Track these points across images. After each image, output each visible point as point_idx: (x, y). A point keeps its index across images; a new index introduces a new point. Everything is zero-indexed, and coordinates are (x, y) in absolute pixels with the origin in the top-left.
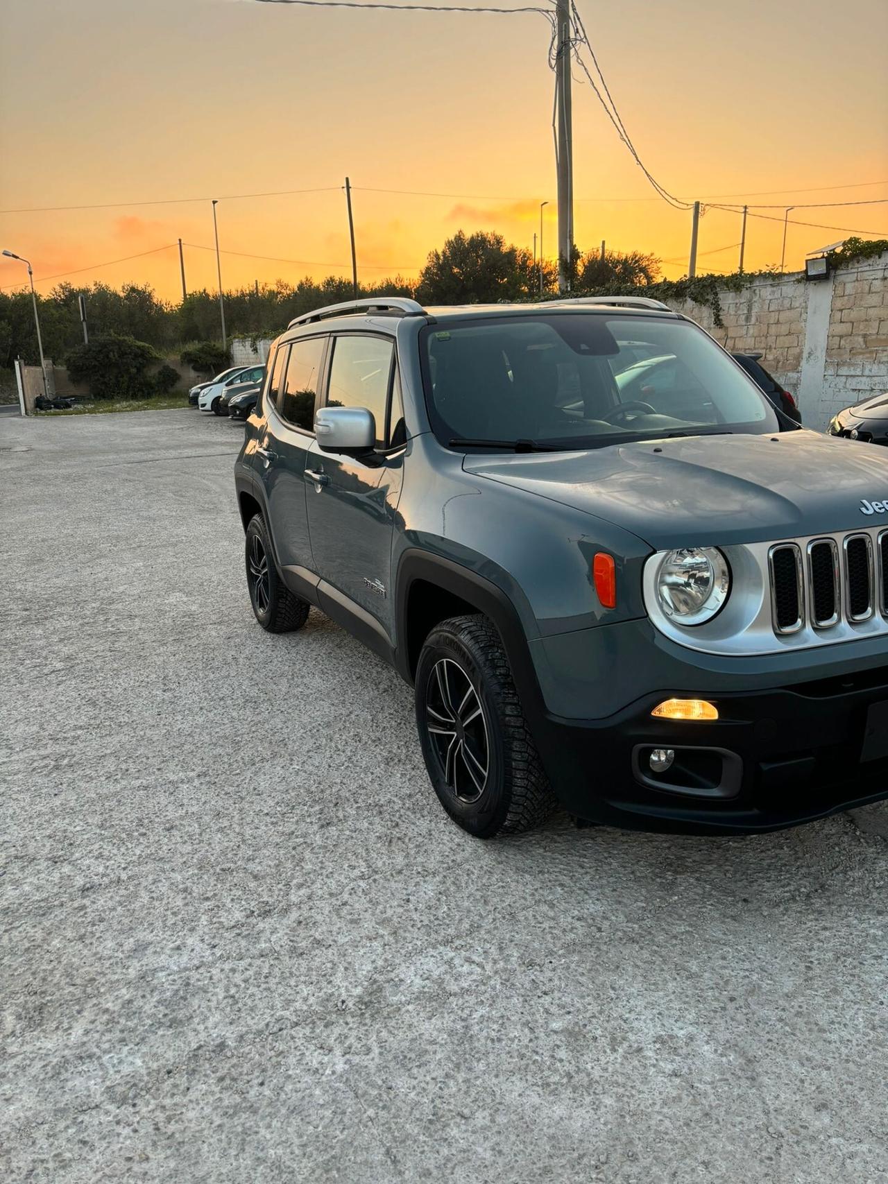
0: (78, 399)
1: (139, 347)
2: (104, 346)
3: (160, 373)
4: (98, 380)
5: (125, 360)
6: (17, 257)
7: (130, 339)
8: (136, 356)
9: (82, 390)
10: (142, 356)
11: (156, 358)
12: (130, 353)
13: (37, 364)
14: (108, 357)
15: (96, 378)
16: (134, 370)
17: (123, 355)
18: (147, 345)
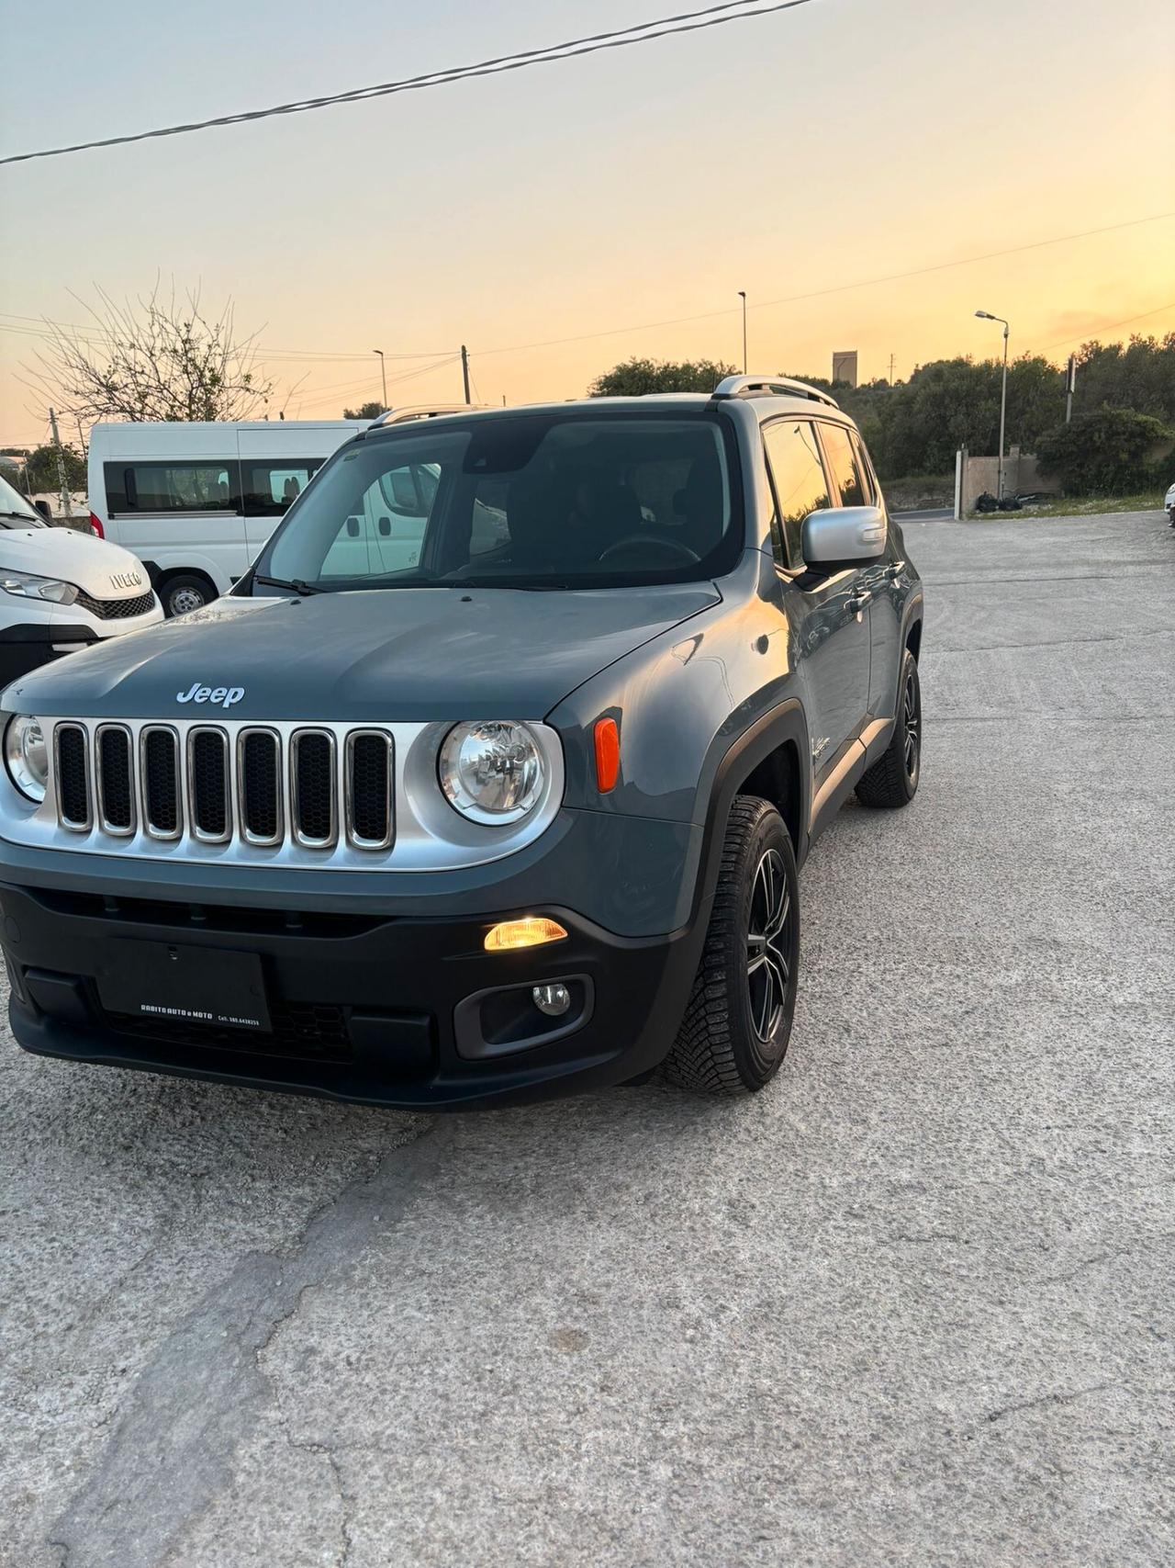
0: (1039, 498)
1: (1138, 424)
2: (1089, 424)
3: (1167, 459)
4: (1073, 471)
5: (1114, 443)
6: (992, 318)
7: (1126, 412)
8: (1132, 435)
9: (1052, 485)
10: (1142, 435)
11: (1163, 437)
12: (1124, 433)
13: (992, 452)
14: (1091, 438)
15: (1070, 468)
16: (1124, 456)
17: (1112, 434)
18: (1152, 419)
